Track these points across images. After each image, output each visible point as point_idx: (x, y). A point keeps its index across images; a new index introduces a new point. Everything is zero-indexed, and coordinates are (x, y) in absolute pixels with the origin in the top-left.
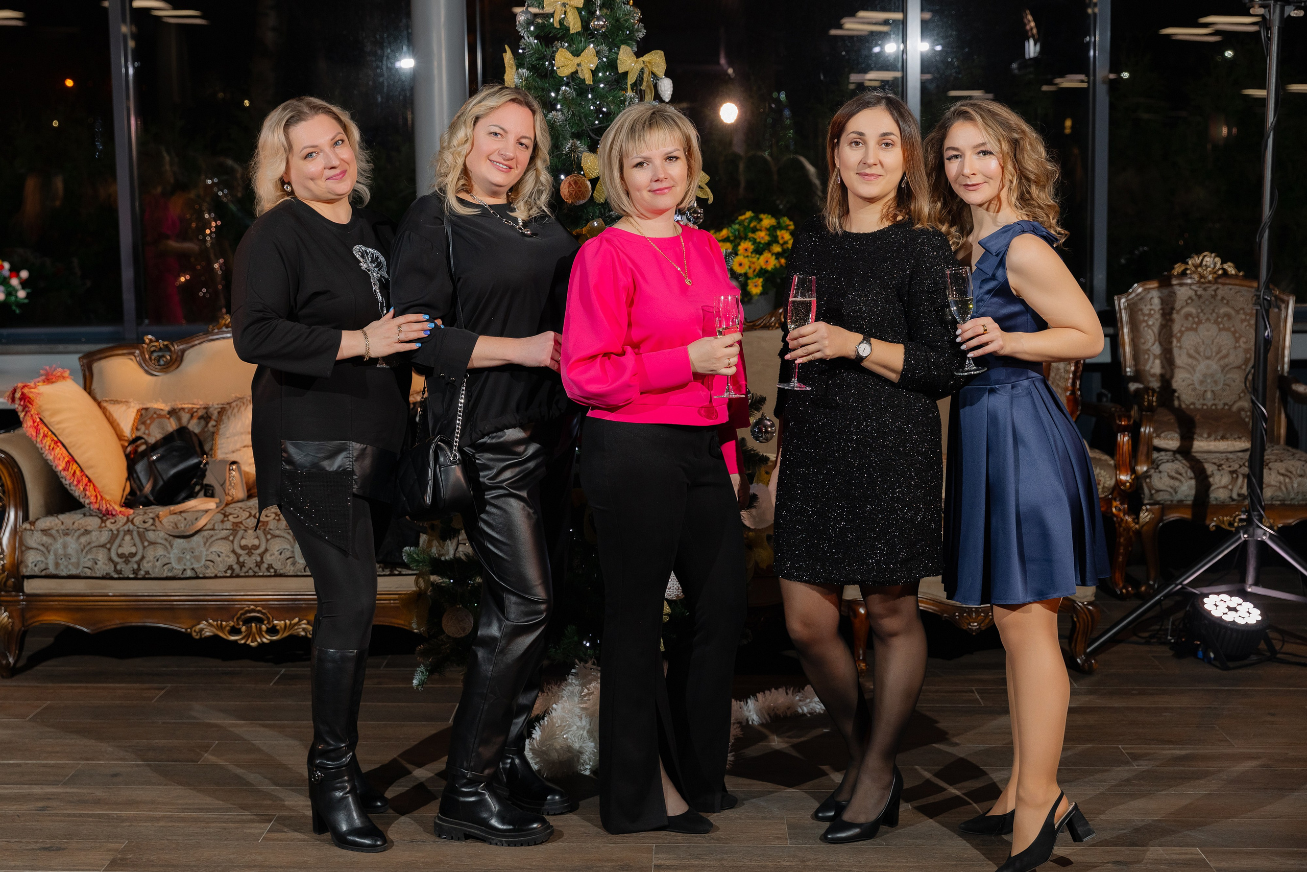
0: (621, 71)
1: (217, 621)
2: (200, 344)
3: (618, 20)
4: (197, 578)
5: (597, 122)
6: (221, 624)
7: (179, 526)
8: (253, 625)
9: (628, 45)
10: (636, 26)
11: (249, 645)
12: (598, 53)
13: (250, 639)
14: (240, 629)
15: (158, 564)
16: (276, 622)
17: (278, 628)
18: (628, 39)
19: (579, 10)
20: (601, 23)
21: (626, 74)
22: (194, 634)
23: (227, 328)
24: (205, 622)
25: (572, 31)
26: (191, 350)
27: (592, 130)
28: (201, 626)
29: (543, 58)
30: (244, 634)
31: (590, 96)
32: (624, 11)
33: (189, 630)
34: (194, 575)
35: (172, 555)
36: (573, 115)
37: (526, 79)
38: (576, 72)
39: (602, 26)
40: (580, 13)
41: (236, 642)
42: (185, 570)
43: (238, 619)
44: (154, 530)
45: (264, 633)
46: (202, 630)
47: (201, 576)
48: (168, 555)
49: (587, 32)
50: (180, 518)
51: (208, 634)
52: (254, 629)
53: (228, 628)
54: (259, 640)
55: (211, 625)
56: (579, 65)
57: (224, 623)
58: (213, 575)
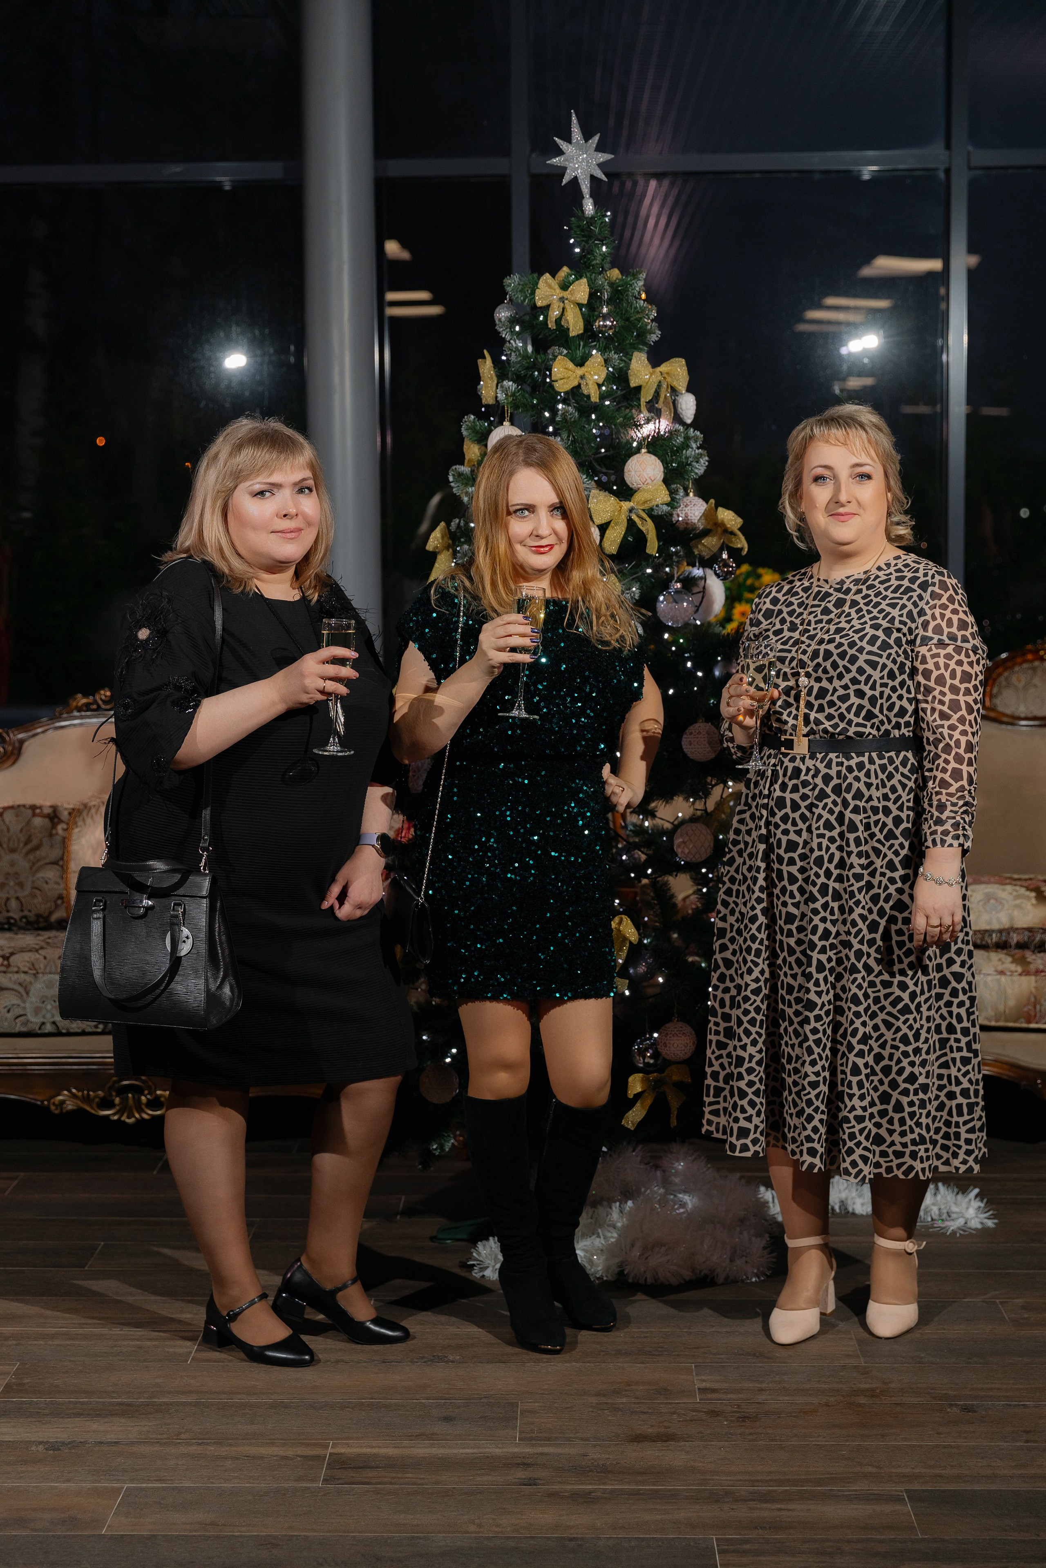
0: (633, 384)
1: (83, 1092)
2: (43, 732)
3: (628, 319)
4: (59, 1034)
5: (603, 450)
6: (88, 1094)
7: (37, 966)
8: (130, 1095)
9: (640, 350)
10: (649, 327)
11: (124, 1122)
12: (606, 361)
13: (125, 1115)
14: (113, 1101)
15: (9, 1015)
16: (158, 1092)
17: (162, 1099)
18: (639, 343)
19: (580, 306)
20: (608, 323)
21: (639, 389)
22: (53, 1108)
23: (79, 711)
24: (66, 1092)
25: (572, 334)
26: (32, 740)
27: (597, 460)
28: (61, 1098)
29: (533, 366)
30: (118, 1108)
31: (593, 417)
32: (636, 308)
33: (46, 1103)
34: (55, 1031)
35: (27, 1005)
36: (574, 442)
37: (513, 394)
38: (579, 386)
39: (611, 328)
40: (581, 310)
41: (108, 1116)
42: (43, 1023)
43: (110, 1088)
44: (5, 972)
45: (143, 1107)
46: (62, 1102)
47: (64, 1031)
48: (22, 1005)
49: (590, 334)
50: (38, 956)
51: (70, 1107)
52: (131, 1102)
53: (97, 1100)
54: (137, 1116)
55: (74, 1096)
56: (582, 377)
57: (91, 1093)
58: (79, 1031)
